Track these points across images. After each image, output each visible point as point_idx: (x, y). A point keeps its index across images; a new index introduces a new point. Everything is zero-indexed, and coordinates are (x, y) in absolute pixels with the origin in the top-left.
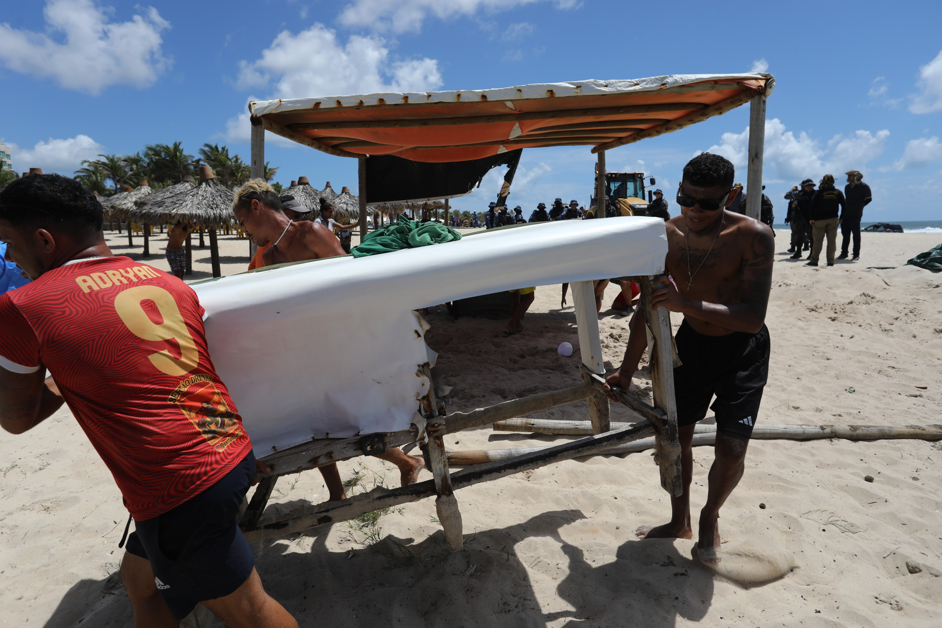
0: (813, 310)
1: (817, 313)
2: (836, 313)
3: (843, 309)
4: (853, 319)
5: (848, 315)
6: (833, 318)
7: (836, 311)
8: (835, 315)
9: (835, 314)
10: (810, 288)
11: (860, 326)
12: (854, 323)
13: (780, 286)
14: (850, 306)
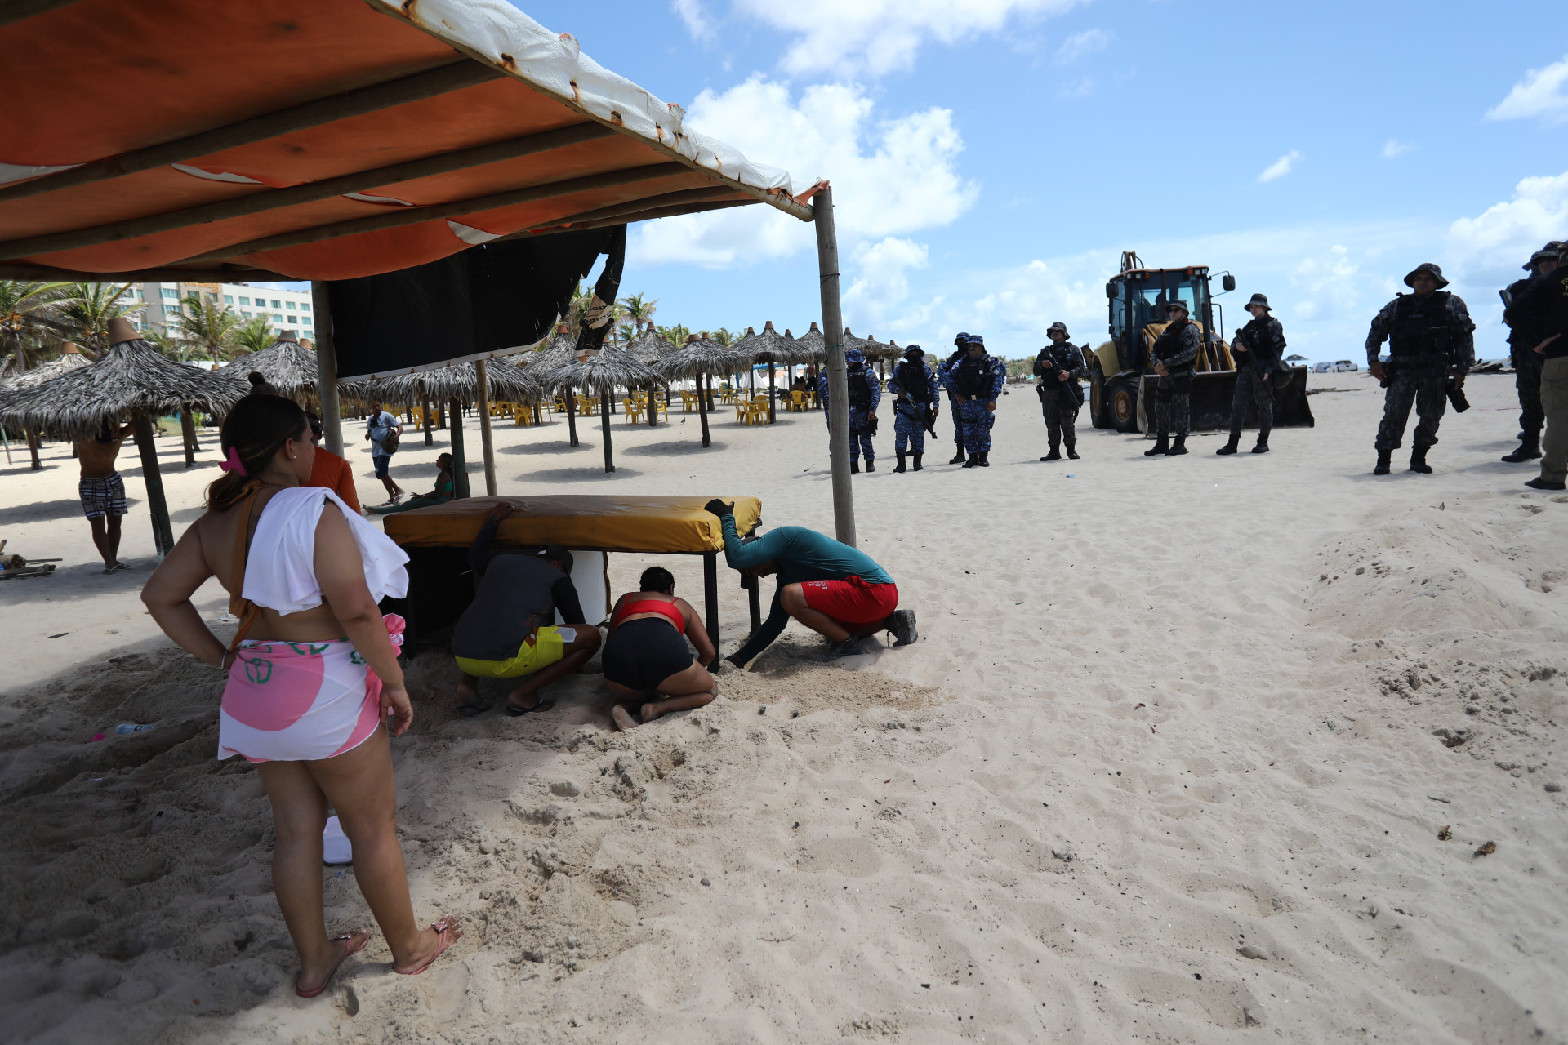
0: (1395, 689)
1: (1404, 704)
2: (1471, 712)
3: (1504, 700)
4: (1531, 748)
5: (1518, 727)
6: (1453, 735)
7: (1473, 705)
8: (1465, 722)
9: (1467, 717)
10: (1436, 592)
11: (1550, 789)
12: (1531, 771)
13: (1360, 572)
14: (1541, 686)
